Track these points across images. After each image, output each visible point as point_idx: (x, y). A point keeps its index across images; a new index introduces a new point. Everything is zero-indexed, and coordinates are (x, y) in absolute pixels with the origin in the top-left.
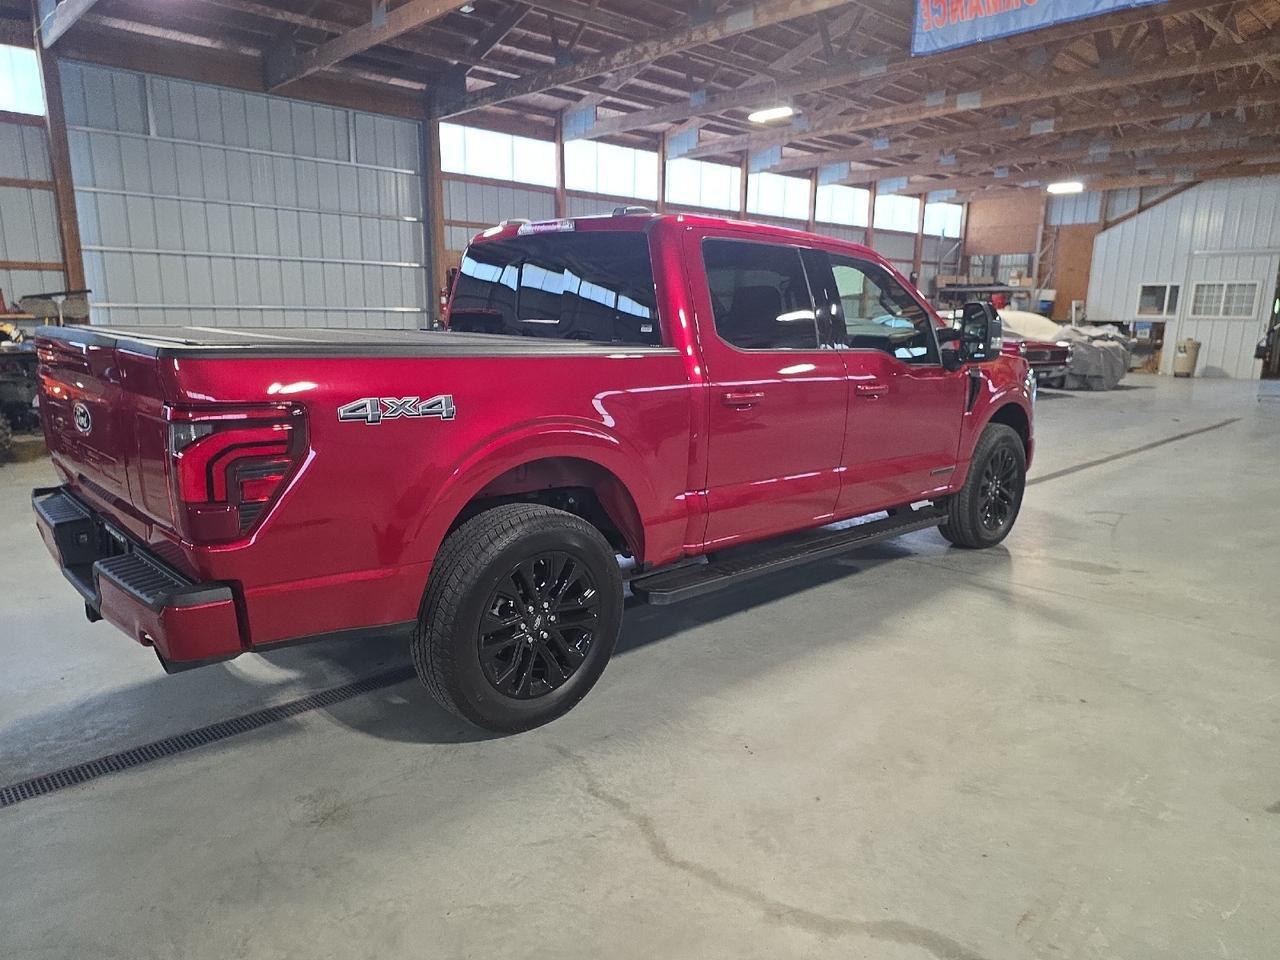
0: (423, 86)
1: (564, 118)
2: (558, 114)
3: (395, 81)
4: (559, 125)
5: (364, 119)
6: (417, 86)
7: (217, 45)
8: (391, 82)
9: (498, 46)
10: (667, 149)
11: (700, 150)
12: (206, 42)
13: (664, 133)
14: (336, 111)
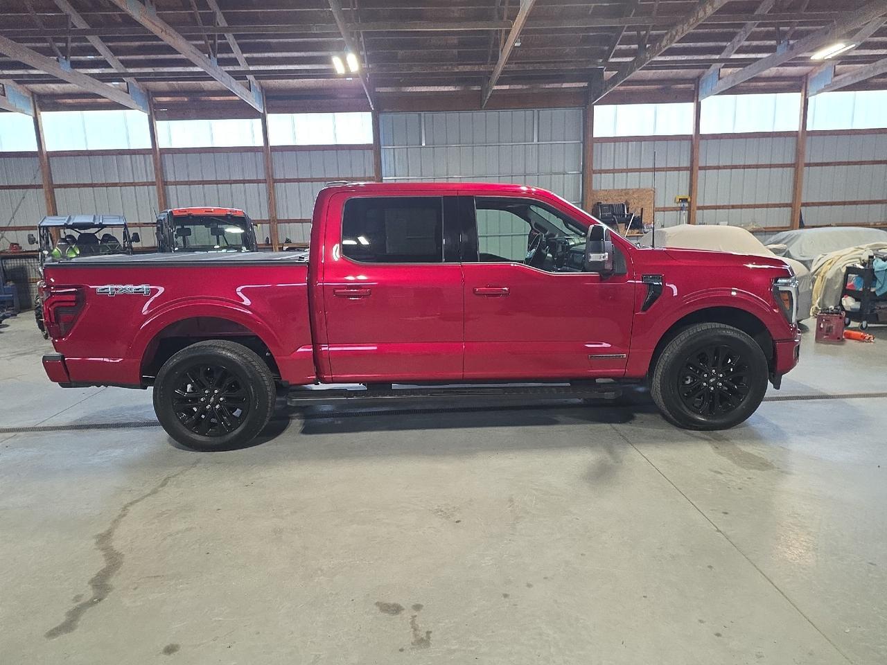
0: (586, 84)
1: (700, 83)
2: (696, 81)
3: (565, 85)
4: (697, 89)
5: (545, 113)
6: (582, 85)
7: (458, 89)
8: (563, 86)
9: (618, 47)
10: (808, 88)
11: (834, 84)
12: (451, 89)
13: (807, 75)
14: (527, 112)
